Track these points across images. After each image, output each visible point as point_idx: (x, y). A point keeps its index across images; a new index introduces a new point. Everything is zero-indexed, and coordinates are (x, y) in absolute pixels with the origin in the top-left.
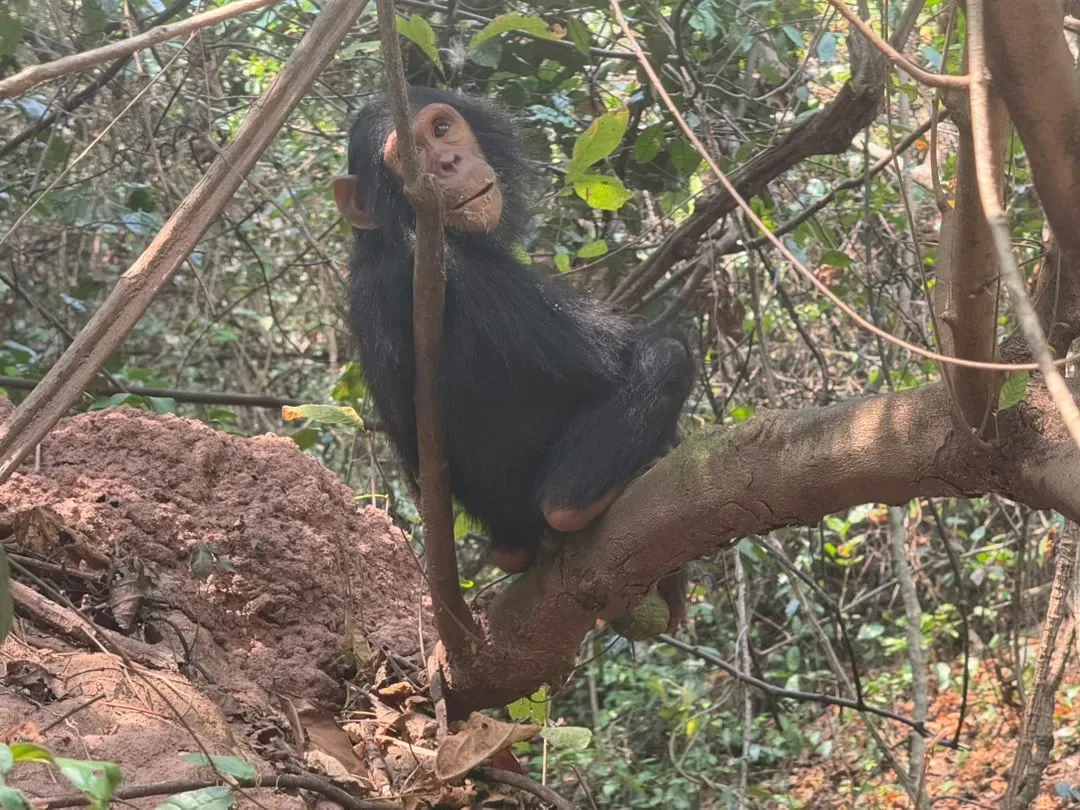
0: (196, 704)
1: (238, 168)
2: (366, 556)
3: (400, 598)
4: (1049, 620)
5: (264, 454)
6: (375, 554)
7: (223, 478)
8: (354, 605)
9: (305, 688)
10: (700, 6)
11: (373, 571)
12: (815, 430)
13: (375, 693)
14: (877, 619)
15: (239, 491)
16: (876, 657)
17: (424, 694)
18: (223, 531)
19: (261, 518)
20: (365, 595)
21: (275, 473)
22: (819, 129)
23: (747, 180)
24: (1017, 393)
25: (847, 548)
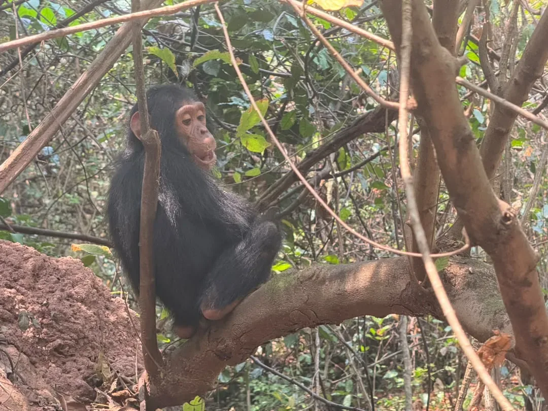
0: (13, 395)
1: (59, 120)
2: (113, 323)
3: (129, 345)
4: (465, 379)
5: (64, 267)
6: (118, 323)
7: (42, 278)
8: (105, 348)
9: (76, 390)
10: (320, 52)
11: (116, 331)
12: (342, 276)
13: (110, 395)
14: (395, 368)
15: (50, 285)
16: (393, 388)
17: (136, 397)
18: (40, 305)
19: (60, 300)
20: (111, 343)
21: (69, 277)
22: (372, 119)
23: (333, 143)
24: (442, 265)
25: (381, 331)
